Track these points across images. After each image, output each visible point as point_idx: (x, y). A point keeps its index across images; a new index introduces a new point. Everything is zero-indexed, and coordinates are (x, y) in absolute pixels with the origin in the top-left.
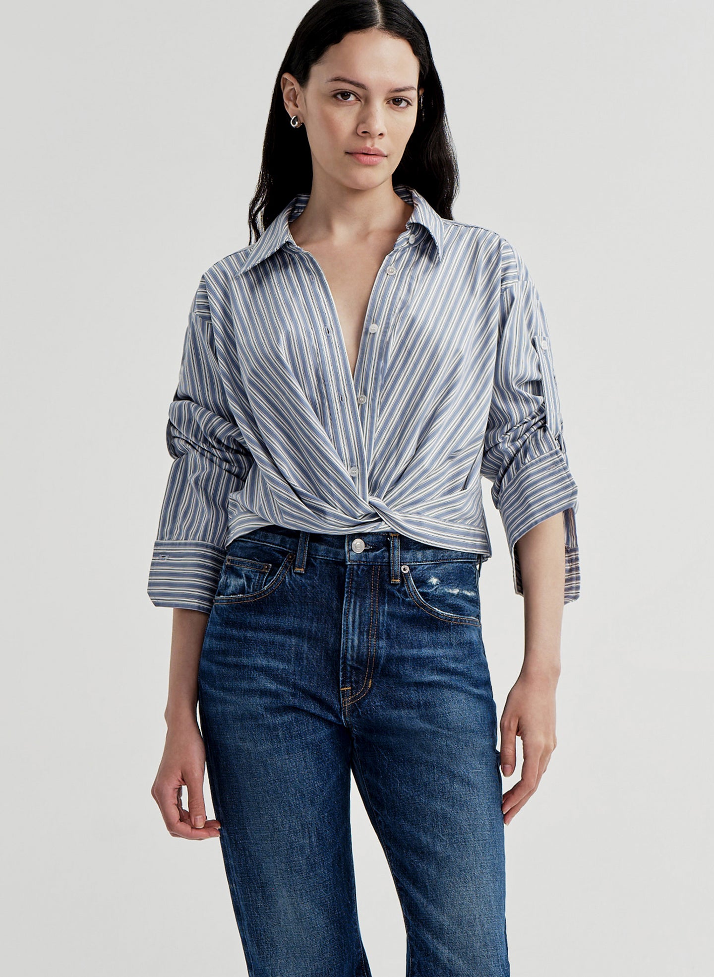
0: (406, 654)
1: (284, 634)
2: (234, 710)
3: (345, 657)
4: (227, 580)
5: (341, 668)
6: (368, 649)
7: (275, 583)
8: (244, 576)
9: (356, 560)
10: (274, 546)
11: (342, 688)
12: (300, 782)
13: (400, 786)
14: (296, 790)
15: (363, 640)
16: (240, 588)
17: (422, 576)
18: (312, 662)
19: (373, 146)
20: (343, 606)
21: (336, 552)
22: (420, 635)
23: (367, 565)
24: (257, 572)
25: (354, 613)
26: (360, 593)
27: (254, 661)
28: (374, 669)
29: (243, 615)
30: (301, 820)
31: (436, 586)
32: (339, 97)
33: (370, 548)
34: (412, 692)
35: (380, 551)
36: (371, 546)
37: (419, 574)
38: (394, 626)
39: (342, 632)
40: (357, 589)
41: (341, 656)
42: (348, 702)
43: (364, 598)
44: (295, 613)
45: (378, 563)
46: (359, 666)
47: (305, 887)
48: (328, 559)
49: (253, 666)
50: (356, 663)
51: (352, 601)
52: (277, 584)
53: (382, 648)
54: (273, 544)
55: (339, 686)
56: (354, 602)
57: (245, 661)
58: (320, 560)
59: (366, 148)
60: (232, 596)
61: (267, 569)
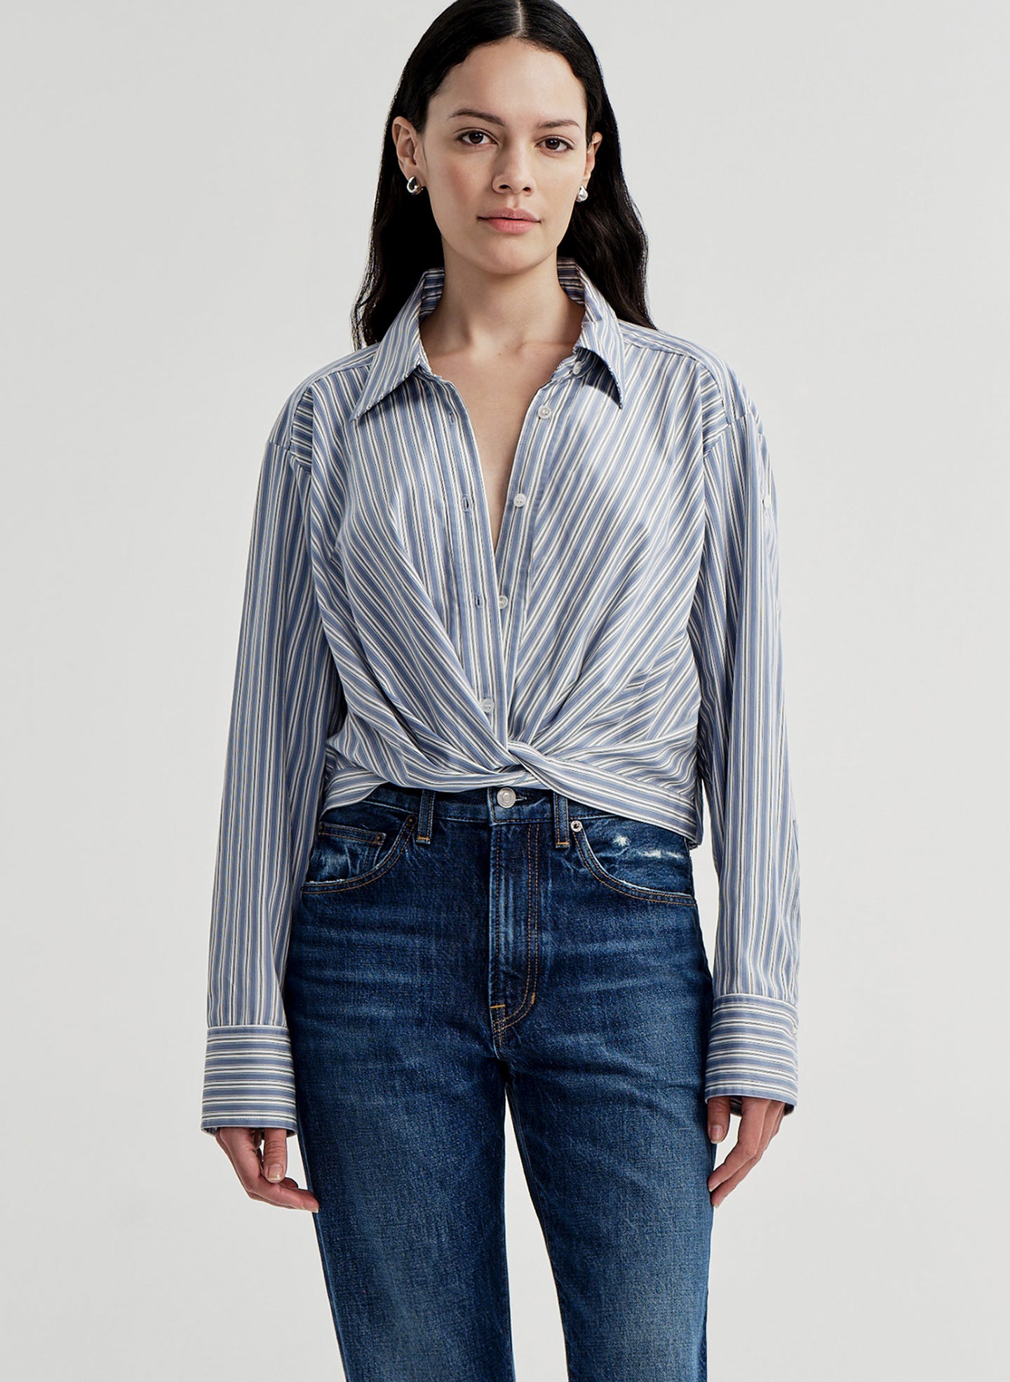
0: (583, 951)
1: (404, 933)
2: (333, 1047)
3: (496, 959)
4: (320, 856)
5: (490, 976)
6: (527, 945)
7: (390, 860)
8: (347, 851)
9: (504, 818)
10: (388, 806)
11: (491, 1005)
12: (425, 1156)
13: (573, 1146)
14: (419, 1167)
15: (521, 934)
16: (341, 869)
17: (603, 835)
18: (445, 970)
19: (516, 206)
20: (489, 885)
21: (475, 809)
22: (604, 922)
23: (521, 825)
24: (365, 845)
25: (507, 895)
26: (512, 867)
27: (363, 975)
28: (538, 978)
29: (345, 909)
30: (425, 1210)
31: (624, 847)
32: (467, 139)
33: (525, 800)
34: (593, 1006)
35: (537, 804)
36: (525, 796)
37: (598, 833)
38: (563, 910)
39: (490, 923)
40: (508, 860)
41: (491, 958)
42: (501, 1027)
43: (519, 872)
44: (419, 901)
45: (536, 820)
46: (516, 973)
47: (432, 1306)
48: (463, 820)
49: (362, 982)
50: (512, 969)
51: (503, 878)
52: (393, 860)
53: (547, 943)
54: (387, 804)
55: (488, 1003)
56: (505, 878)
57: (350, 975)
58: (451, 823)
59: (506, 210)
60: (327, 882)
61: (380, 840)
